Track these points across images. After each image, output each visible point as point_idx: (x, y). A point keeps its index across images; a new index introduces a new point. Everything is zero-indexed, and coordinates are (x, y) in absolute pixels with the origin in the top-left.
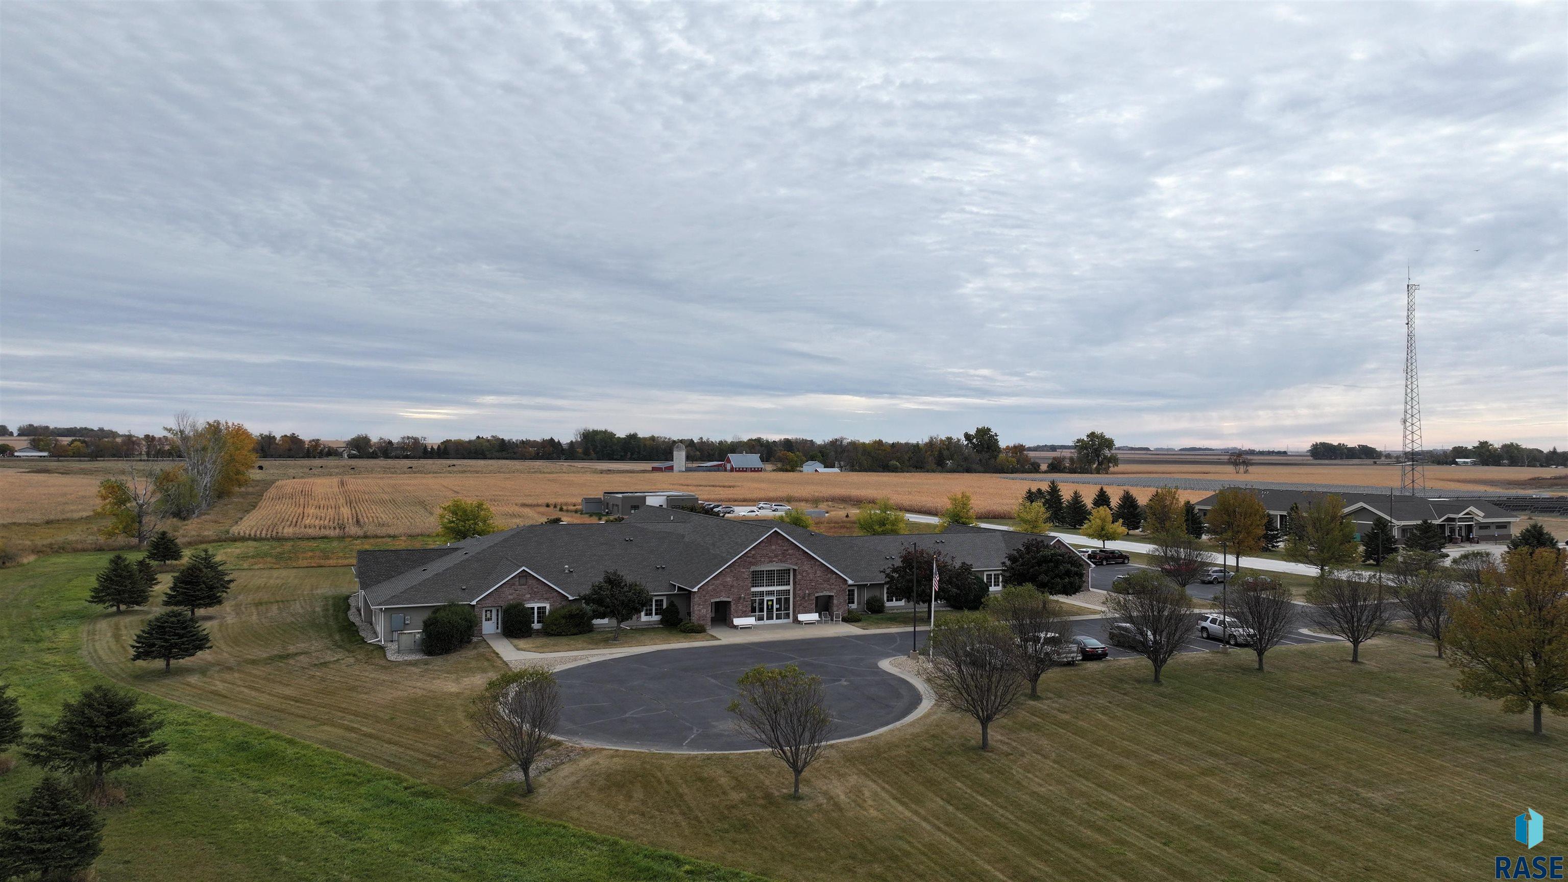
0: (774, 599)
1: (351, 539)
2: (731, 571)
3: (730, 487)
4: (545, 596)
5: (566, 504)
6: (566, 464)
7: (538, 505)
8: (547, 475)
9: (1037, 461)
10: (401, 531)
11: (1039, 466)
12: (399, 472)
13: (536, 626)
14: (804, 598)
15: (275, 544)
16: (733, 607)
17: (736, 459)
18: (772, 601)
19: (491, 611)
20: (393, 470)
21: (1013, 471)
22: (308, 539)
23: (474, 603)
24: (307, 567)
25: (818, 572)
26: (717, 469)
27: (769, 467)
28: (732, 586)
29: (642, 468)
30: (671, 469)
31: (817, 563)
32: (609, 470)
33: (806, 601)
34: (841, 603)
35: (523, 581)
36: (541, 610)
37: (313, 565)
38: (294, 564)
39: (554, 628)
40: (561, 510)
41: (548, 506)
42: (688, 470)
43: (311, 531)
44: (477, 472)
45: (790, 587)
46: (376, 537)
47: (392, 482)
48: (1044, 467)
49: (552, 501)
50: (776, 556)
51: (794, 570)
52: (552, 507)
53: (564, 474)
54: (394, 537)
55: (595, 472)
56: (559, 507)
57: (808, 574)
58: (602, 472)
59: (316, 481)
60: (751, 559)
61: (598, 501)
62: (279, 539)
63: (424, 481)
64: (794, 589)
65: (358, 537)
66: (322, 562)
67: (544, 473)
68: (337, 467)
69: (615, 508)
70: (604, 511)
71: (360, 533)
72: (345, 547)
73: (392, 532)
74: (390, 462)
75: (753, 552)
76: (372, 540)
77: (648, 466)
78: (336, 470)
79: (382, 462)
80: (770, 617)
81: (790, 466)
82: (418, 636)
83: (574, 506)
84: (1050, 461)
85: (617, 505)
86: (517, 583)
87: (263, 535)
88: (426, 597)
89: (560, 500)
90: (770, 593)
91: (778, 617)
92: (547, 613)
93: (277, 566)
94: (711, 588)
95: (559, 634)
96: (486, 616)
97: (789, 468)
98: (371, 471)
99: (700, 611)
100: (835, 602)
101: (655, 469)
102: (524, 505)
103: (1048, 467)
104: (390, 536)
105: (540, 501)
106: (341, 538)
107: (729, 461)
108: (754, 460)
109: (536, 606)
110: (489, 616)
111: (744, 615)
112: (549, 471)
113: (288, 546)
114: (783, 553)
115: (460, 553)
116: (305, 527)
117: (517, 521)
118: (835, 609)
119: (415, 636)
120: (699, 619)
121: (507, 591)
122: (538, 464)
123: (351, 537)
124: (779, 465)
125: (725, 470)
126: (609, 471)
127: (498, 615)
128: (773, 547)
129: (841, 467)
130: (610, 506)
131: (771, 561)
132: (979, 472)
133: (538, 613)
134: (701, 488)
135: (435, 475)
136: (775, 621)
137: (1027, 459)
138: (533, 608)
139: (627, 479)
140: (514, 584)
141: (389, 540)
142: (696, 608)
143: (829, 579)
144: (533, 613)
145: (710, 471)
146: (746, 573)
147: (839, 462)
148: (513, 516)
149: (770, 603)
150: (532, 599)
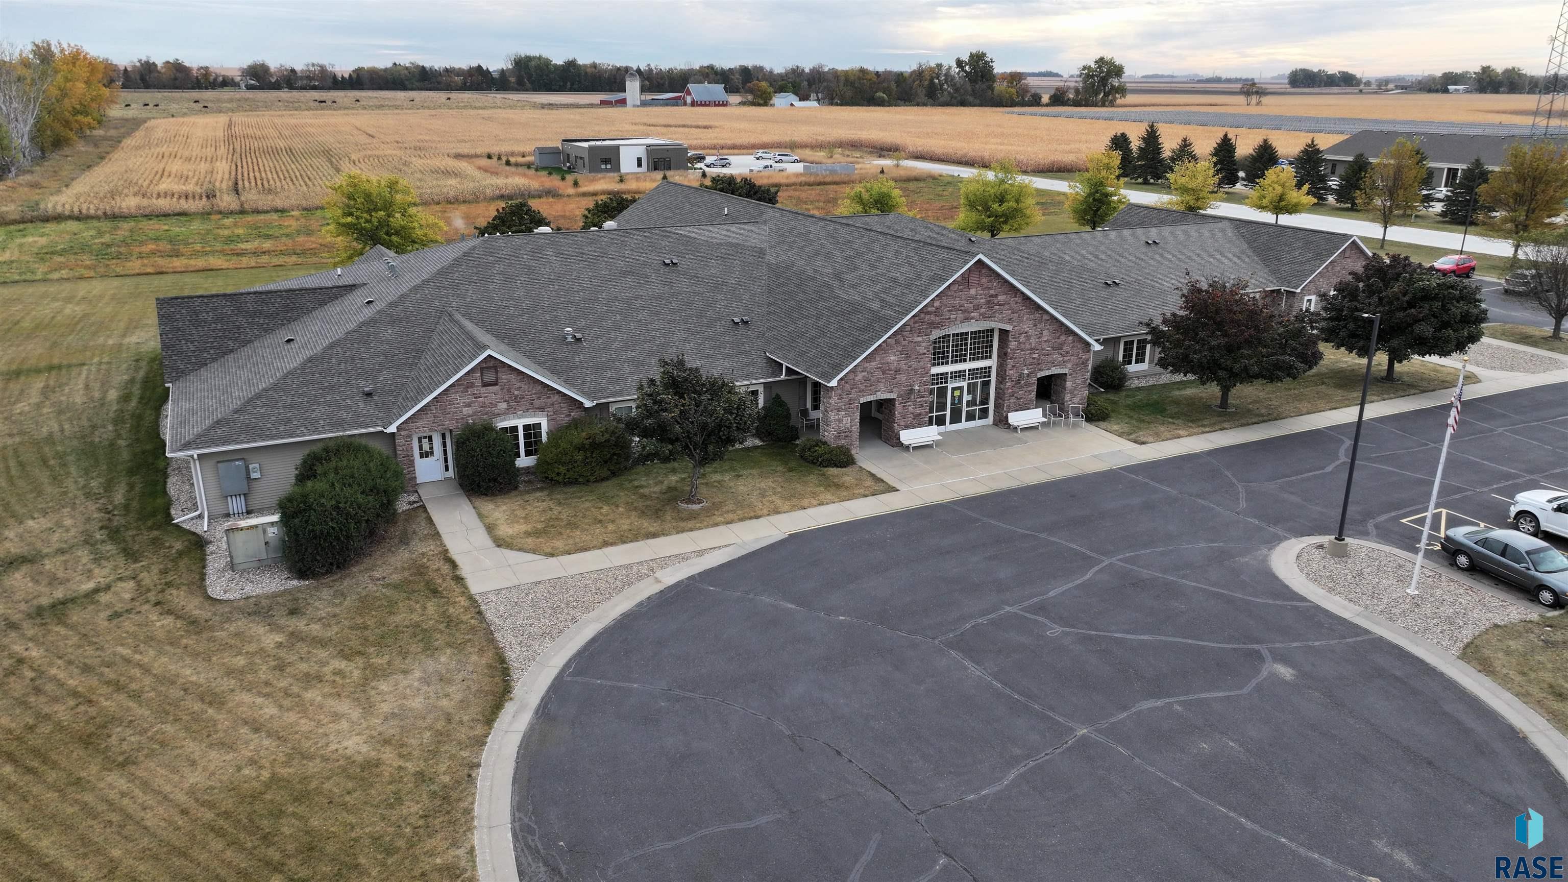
0: (965, 384)
1: (220, 216)
2: (897, 342)
3: (705, 127)
4: (537, 403)
5: (513, 154)
6: (498, 96)
7: (477, 156)
8: (480, 112)
9: (1038, 91)
10: (293, 202)
11: (1040, 98)
12: (303, 107)
13: (524, 461)
14: (1018, 382)
15: (105, 225)
16: (898, 407)
17: (696, 90)
18: (961, 388)
19: (430, 438)
20: (296, 105)
21: (1013, 104)
22: (157, 216)
23: (392, 429)
24: (139, 274)
25: (1045, 333)
26: (675, 102)
27: (735, 99)
28: (898, 371)
29: (588, 102)
30: (623, 102)
31: (1046, 317)
32: (551, 104)
33: (1022, 387)
34: (1078, 385)
35: (490, 377)
36: (532, 431)
37: (149, 270)
38: (119, 270)
39: (562, 469)
40: (508, 163)
41: (489, 157)
42: (644, 104)
43: (164, 204)
44: (397, 107)
45: (992, 363)
46: (257, 212)
47: (293, 121)
48: (1045, 99)
49: (495, 150)
50: (977, 308)
51: (1004, 333)
52: (495, 159)
53: (500, 111)
54: (282, 211)
55: (535, 106)
56: (504, 159)
57: (1028, 338)
58: (543, 106)
59: (197, 120)
60: (933, 318)
61: (555, 152)
62: (115, 217)
63: (332, 120)
64: (1001, 367)
65: (232, 213)
66: (162, 263)
67: (475, 108)
68: (231, 101)
69: (580, 162)
70: (565, 165)
71: (235, 206)
72: (208, 232)
73: (279, 204)
74: (295, 94)
75: (937, 304)
76: (250, 218)
77: (596, 98)
78: (229, 105)
79: (285, 94)
80: (956, 419)
81: (763, 100)
82: (272, 532)
83: (524, 156)
84: (1052, 92)
85: (581, 158)
86: (478, 383)
87: (92, 212)
88: (288, 421)
89: (504, 148)
90: (958, 375)
91: (970, 417)
92: (544, 438)
93: (92, 274)
94: (860, 376)
95: (572, 482)
96: (421, 447)
97: (762, 102)
98: (268, 106)
99: (840, 421)
100: (1069, 384)
101: (604, 103)
102: (458, 156)
103: (1050, 99)
104: (276, 211)
105: (479, 151)
106: (205, 215)
107: (689, 93)
108: (717, 90)
109: (520, 423)
110: (426, 447)
111: (917, 422)
112: (480, 105)
113: (126, 227)
114: (988, 302)
115: (358, 298)
116: (159, 196)
117: (452, 182)
118: (1067, 397)
119: (265, 532)
120: (838, 437)
121: (459, 399)
122: (467, 96)
123: (220, 213)
124: (750, 97)
125: (685, 104)
126: (551, 106)
127: (444, 445)
128: (973, 291)
129: (818, 100)
130: (572, 159)
131: (967, 319)
132: (975, 105)
133: (526, 436)
134: (672, 129)
135: (346, 112)
136: (964, 425)
137: (1025, 90)
138: (515, 429)
139: (578, 117)
140: (472, 385)
141: (275, 216)
142: (832, 416)
143: (1062, 345)
144: (517, 437)
145: (667, 105)
146: (923, 343)
147: (817, 93)
148: (447, 173)
149: (957, 393)
150: (511, 411)
